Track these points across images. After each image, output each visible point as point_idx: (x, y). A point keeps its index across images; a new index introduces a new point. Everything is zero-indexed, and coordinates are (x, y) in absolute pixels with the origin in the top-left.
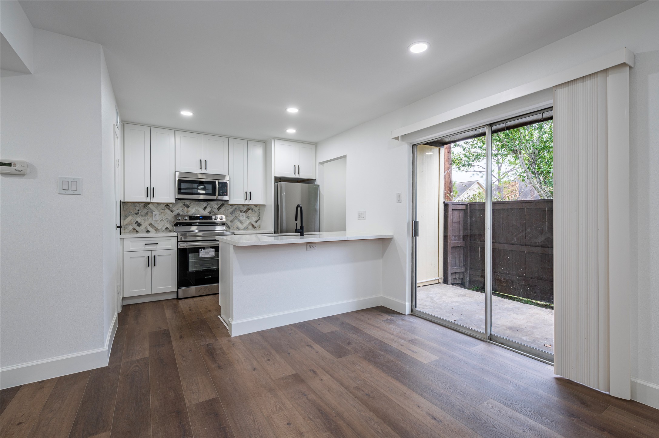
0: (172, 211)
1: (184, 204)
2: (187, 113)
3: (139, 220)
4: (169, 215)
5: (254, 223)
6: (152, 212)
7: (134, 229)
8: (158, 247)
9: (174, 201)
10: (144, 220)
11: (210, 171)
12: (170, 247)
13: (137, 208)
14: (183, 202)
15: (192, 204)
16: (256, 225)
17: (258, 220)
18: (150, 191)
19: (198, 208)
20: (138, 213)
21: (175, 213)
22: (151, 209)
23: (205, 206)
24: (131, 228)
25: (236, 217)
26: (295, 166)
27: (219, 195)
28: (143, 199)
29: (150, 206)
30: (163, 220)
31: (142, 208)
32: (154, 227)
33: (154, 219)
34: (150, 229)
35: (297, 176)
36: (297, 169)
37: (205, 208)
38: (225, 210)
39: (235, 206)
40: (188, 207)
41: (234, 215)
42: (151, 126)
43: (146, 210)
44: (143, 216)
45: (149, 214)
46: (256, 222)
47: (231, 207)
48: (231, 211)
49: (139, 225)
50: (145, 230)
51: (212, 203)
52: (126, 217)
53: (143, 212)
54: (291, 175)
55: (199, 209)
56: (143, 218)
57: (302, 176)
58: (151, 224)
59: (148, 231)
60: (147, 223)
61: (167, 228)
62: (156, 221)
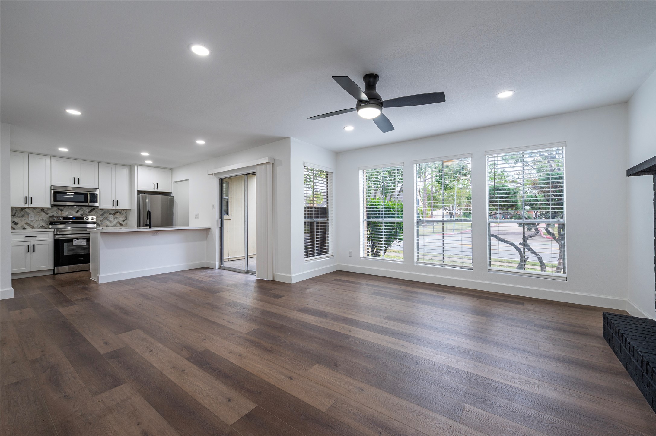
0: (47, 214)
1: (58, 209)
2: (63, 150)
3: (16, 220)
4: (45, 217)
5: (121, 222)
6: (28, 214)
8: (37, 239)
9: (50, 207)
10: (21, 220)
11: (82, 185)
12: (47, 238)
13: (14, 212)
14: (58, 207)
15: (66, 208)
16: (123, 223)
17: (125, 220)
18: (28, 200)
19: (70, 211)
20: (15, 215)
21: (50, 215)
22: (27, 212)
23: (77, 210)
25: (105, 218)
26: (154, 183)
27: (90, 202)
28: (22, 205)
29: (27, 210)
30: (38, 220)
31: (19, 211)
32: (30, 225)
33: (30, 219)
34: (26, 226)
35: (156, 190)
36: (156, 185)
37: (77, 212)
38: (95, 213)
39: (105, 210)
40: (62, 210)
41: (104, 217)
42: (29, 153)
43: (22, 213)
44: (19, 217)
45: (26, 215)
46: (123, 221)
47: (101, 211)
48: (101, 213)
49: (16, 224)
50: (21, 227)
51: (84, 208)
53: (20, 214)
54: (152, 189)
55: (72, 212)
56: (20, 219)
57: (160, 190)
58: (27, 223)
59: (24, 229)
60: (23, 223)
61: (42, 226)
62: (32, 221)
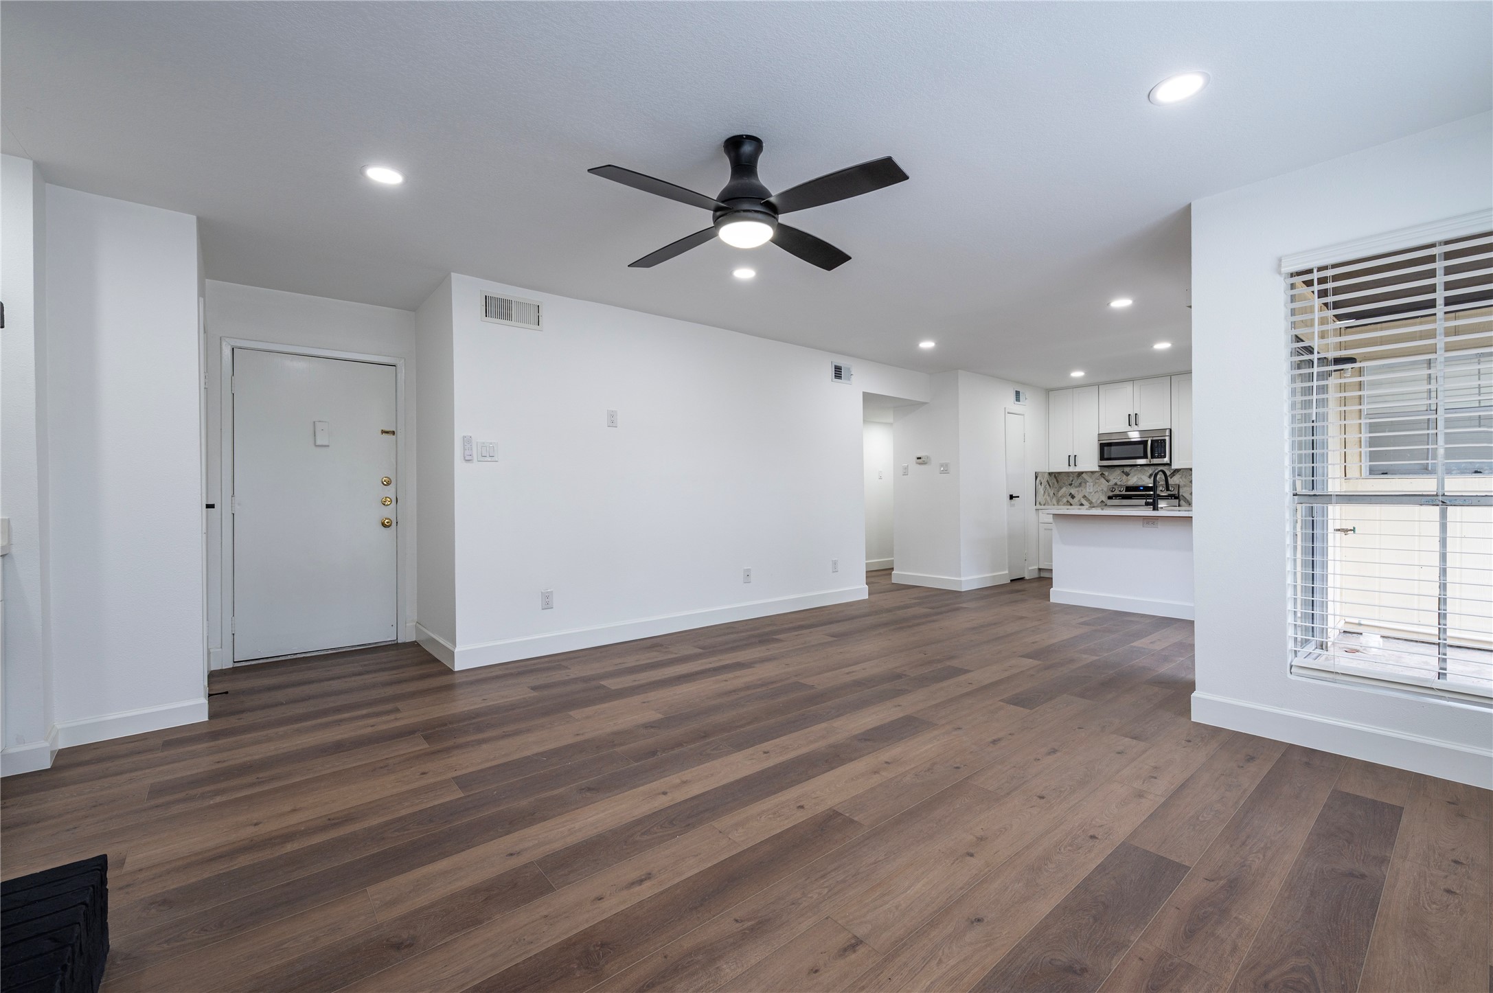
0: (1108, 481)
1: (1123, 472)
2: (1078, 374)
3: (1073, 491)
4: (1104, 486)
6: (1086, 482)
7: (1068, 501)
9: (1097, 469)
10: (1078, 491)
11: (1144, 426)
13: (1071, 479)
14: (1121, 468)
15: (1133, 470)
18: (1071, 460)
19: (1139, 475)
20: (1072, 484)
21: (1112, 483)
22: (1085, 479)
24: (1065, 500)
27: (1153, 457)
28: (1065, 468)
29: (1084, 475)
30: (1097, 491)
31: (1075, 478)
32: (1088, 500)
33: (1088, 490)
34: (1084, 502)
37: (1150, 476)
38: (1181, 478)
40: (1127, 474)
43: (1079, 481)
44: (1076, 487)
45: (1083, 484)
49: (1073, 497)
50: (1078, 503)
52: (1061, 488)
53: (1076, 483)
56: (1077, 489)
58: (1084, 497)
60: (1081, 495)
61: (1102, 501)
62: (1091, 493)
